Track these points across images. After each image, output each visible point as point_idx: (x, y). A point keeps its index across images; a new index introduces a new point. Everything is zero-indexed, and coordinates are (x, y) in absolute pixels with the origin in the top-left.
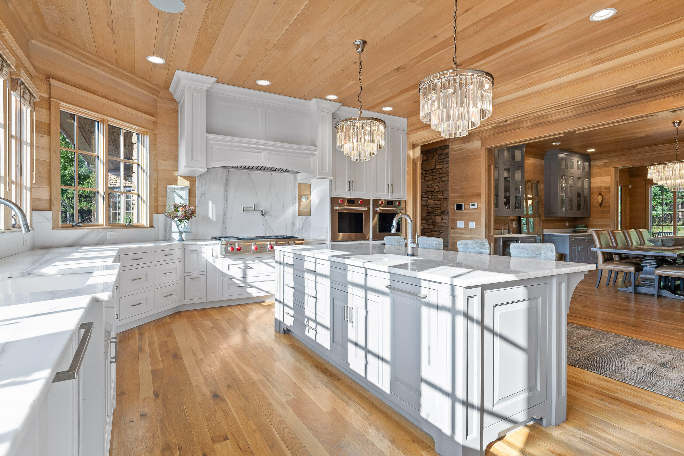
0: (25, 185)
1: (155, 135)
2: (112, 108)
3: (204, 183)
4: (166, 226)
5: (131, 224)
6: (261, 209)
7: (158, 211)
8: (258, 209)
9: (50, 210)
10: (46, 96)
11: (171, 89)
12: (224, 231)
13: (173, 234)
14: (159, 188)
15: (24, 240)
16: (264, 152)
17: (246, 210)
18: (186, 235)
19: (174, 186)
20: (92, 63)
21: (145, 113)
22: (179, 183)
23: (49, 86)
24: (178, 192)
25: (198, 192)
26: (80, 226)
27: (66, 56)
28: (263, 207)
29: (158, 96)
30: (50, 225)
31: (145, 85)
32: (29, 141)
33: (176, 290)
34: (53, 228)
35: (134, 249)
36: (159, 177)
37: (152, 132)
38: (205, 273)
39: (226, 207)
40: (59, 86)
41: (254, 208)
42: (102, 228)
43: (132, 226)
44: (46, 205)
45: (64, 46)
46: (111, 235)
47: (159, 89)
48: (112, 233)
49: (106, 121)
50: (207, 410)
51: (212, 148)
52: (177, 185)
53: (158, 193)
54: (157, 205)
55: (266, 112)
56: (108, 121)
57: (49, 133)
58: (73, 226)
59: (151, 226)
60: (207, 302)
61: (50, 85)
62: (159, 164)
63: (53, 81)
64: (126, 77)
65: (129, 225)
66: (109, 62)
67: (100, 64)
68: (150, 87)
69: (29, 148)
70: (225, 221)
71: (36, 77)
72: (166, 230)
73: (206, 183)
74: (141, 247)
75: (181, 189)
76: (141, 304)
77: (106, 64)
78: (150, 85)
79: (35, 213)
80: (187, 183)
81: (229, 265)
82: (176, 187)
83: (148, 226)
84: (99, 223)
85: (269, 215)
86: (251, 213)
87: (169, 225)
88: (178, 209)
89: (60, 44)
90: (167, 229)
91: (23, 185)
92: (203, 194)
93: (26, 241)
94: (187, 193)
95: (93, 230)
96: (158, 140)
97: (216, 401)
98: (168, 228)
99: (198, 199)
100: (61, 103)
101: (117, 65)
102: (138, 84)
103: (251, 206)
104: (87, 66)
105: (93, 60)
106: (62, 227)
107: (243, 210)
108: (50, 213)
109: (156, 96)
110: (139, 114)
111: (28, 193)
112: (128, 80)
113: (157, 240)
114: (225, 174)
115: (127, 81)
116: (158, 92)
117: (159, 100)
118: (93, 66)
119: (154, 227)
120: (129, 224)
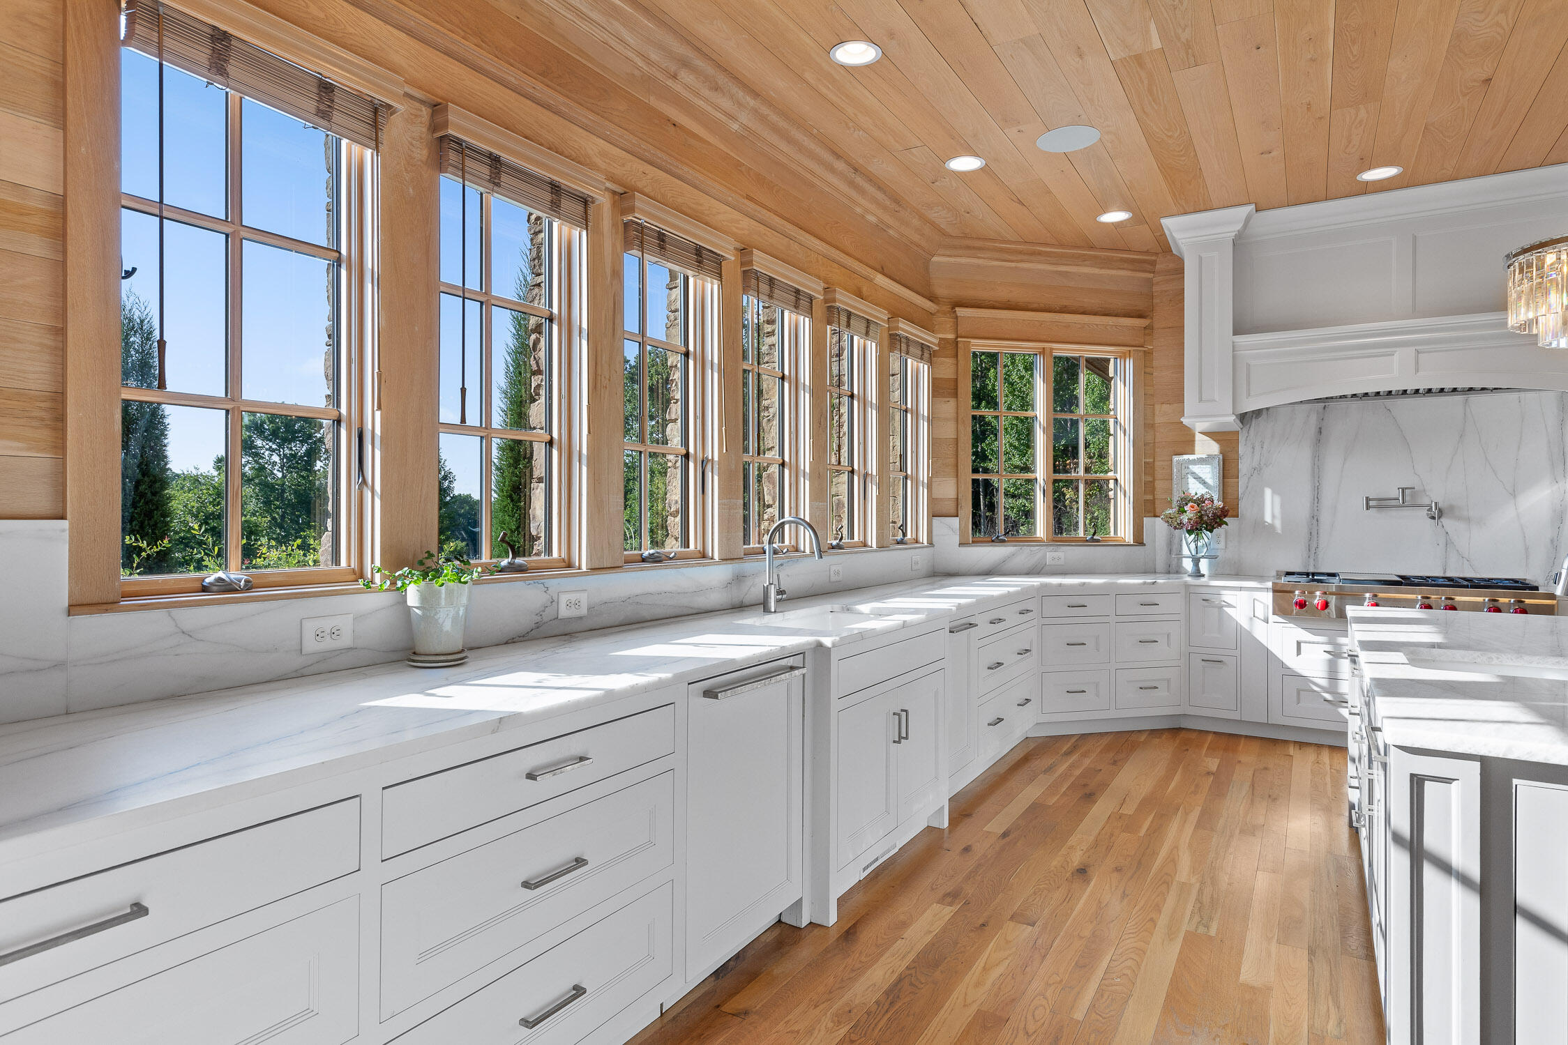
0: (921, 479)
1: (1148, 354)
2: (1056, 325)
3: (1258, 448)
4: (1170, 543)
5: (1095, 537)
6: (1426, 501)
7: (1155, 511)
8: (1419, 502)
9: (957, 516)
10: (951, 336)
11: (1174, 252)
12: (1312, 556)
13: (1184, 559)
14: (1157, 463)
15: (913, 562)
16: (1399, 353)
17: (1377, 504)
18: (1210, 565)
19: (1186, 457)
20: (1020, 257)
21: (1125, 316)
22: (1198, 447)
23: (955, 320)
24: (1195, 468)
25: (1244, 467)
26: (1003, 541)
27: (980, 262)
28: (1437, 493)
29: (1154, 272)
30: (956, 539)
31: (1122, 260)
32: (926, 414)
33: (1168, 681)
34: (961, 544)
35: (1072, 586)
36: (1157, 440)
37: (1140, 351)
38: (1237, 653)
39: (1317, 498)
40: (969, 316)
41: (1407, 499)
42: (1037, 546)
43: (1098, 541)
44: (950, 507)
45: (974, 248)
46: (1054, 559)
47: (1153, 258)
48: (1055, 554)
49: (1047, 352)
50: (1047, 882)
51: (1248, 366)
52: (1193, 453)
53: (1156, 472)
54: (1154, 499)
55: (1415, 238)
56: (1052, 349)
57: (955, 394)
58: (993, 541)
59: (1139, 541)
60: (1241, 721)
61: (957, 317)
62: (1157, 412)
63: (961, 312)
64: (1082, 260)
65: (1093, 540)
66: (1046, 245)
67: (1033, 253)
68: (1133, 261)
69: (926, 424)
70: (1314, 533)
71: (938, 311)
72: (1170, 552)
73: (1262, 443)
74: (1084, 584)
75: (1201, 461)
76: (1085, 692)
77: (1043, 249)
78: (1132, 256)
79: (936, 521)
80: (1214, 448)
81: (1299, 644)
82: (1191, 457)
83: (1132, 543)
84: (1038, 536)
85: (1459, 518)
86: (1393, 512)
87: (1176, 541)
88: (1186, 508)
89: (968, 248)
90: (1173, 549)
91: (920, 478)
92: (1257, 470)
93: (917, 563)
94: (1217, 470)
95: (1023, 548)
96: (1155, 363)
97: (1075, 877)
98: (1175, 547)
99: (1242, 482)
100: (972, 341)
101: (1062, 245)
102: (1106, 263)
103: (1395, 493)
104: (1013, 265)
105: (1021, 252)
106: (973, 542)
107: (1367, 504)
108: (956, 520)
109: (1150, 272)
110: (1110, 321)
111: (926, 490)
112: (1086, 263)
113: (1150, 570)
114: (1313, 419)
115: (1086, 266)
116: (1153, 263)
117: (1156, 279)
118: (1022, 261)
119: (1145, 545)
120: (1092, 538)
